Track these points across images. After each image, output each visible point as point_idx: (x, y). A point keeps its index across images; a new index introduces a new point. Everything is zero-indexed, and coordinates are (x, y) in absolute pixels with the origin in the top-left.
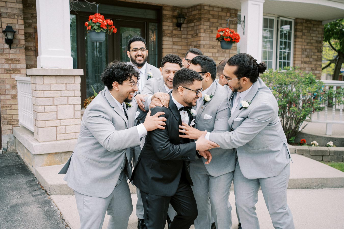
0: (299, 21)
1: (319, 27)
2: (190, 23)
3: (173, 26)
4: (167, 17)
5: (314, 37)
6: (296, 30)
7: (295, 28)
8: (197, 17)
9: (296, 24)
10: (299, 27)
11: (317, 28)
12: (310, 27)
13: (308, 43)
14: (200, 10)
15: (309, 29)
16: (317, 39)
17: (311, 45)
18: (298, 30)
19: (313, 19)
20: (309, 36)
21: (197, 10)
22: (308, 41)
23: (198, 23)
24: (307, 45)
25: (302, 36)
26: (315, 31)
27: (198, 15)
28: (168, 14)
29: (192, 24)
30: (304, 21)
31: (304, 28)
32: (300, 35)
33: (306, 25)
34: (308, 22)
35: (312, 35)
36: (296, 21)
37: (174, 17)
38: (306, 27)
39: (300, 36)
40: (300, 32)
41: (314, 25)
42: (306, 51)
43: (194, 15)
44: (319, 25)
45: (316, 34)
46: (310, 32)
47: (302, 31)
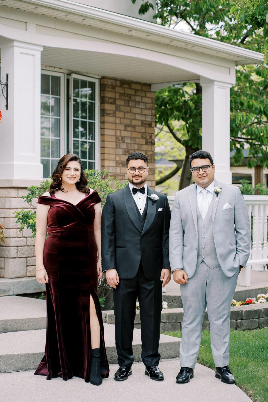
0: (109, 82)
1: (145, 97)
5: (139, 114)
6: (103, 101)
7: (102, 95)
9: (103, 87)
10: (109, 94)
11: (142, 97)
12: (130, 96)
13: (126, 126)
15: (128, 99)
16: (143, 118)
17: (133, 130)
18: (107, 99)
19: (135, 80)
20: (127, 112)
22: (127, 122)
24: (125, 130)
25: (115, 112)
26: (139, 102)
30: (118, 83)
31: (118, 96)
32: (111, 110)
33: (122, 92)
34: (125, 86)
35: (135, 110)
36: (102, 83)
38: (121, 94)
39: (112, 112)
40: (111, 103)
41: (136, 90)
42: (124, 142)
44: (145, 92)
45: (142, 109)
46: (130, 105)
47: (114, 103)
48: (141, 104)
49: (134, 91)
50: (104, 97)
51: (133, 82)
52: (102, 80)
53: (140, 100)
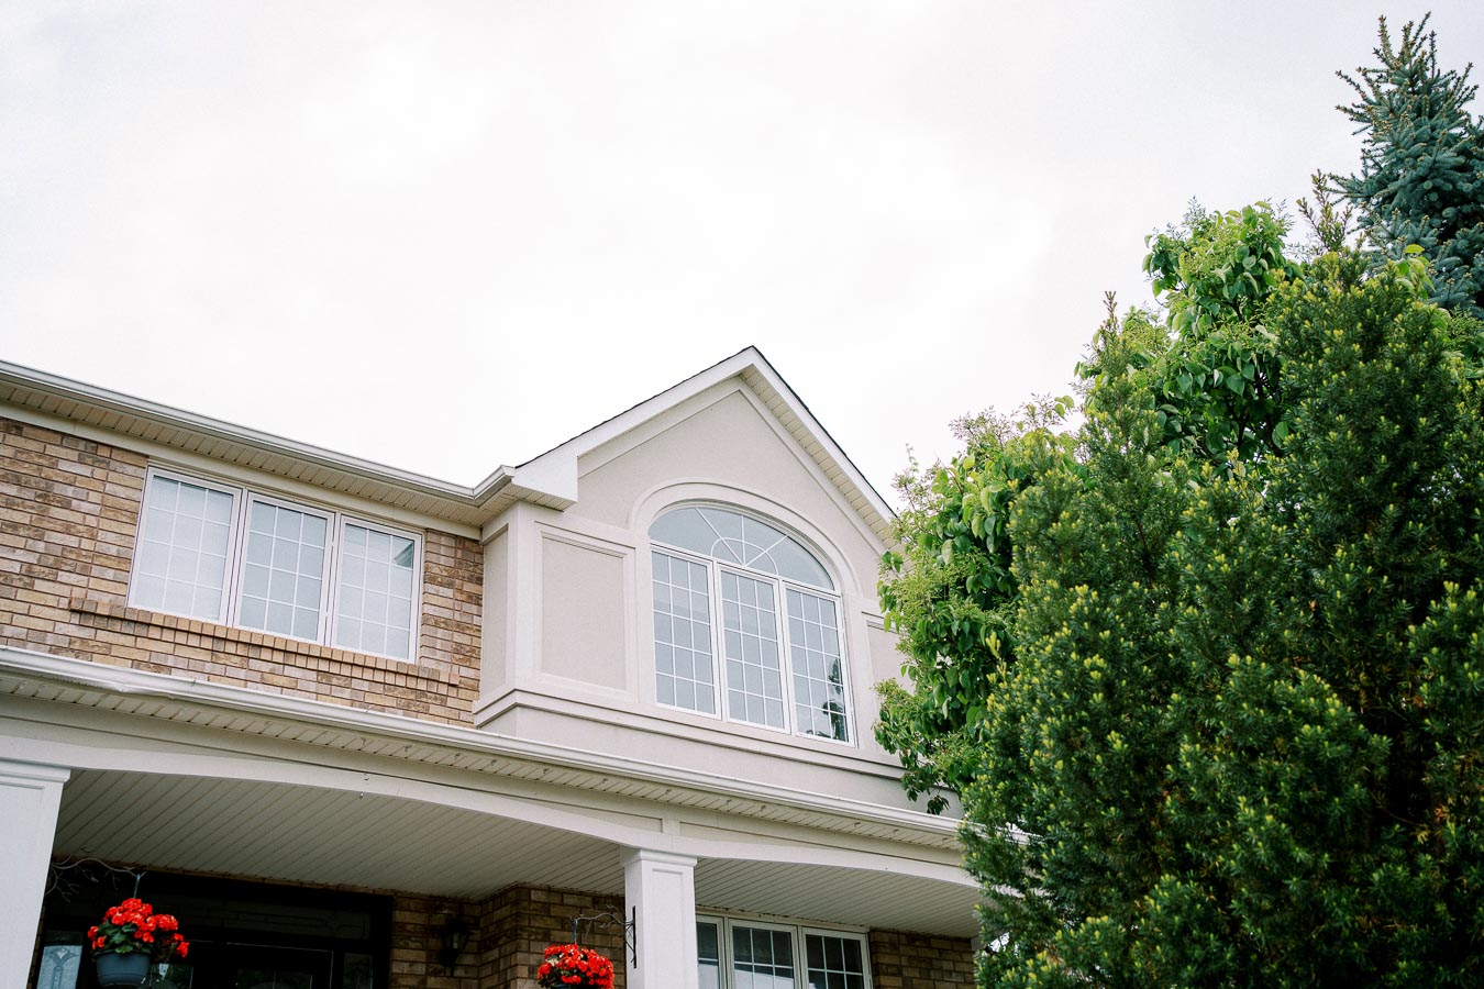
0: (886, 938)
1: (962, 961)
2: (489, 949)
3: (428, 963)
4: (410, 932)
6: (876, 972)
7: (873, 962)
8: (506, 927)
9: (875, 948)
10: (887, 960)
11: (954, 962)
12: (930, 960)
14: (516, 903)
15: (927, 966)
18: (884, 967)
19: (937, 932)
21: (506, 905)
23: (509, 948)
26: (950, 972)
27: (509, 919)
28: (411, 921)
29: (495, 953)
30: (903, 939)
31: (904, 961)
33: (913, 953)
34: (917, 943)
36: (872, 940)
37: (430, 931)
38: (910, 958)
40: (893, 975)
41: (941, 951)
43: (500, 922)
44: (961, 953)
46: (933, 977)
47: (898, 973)
48: (954, 975)
49: (937, 951)
50: (878, 963)
51: (933, 937)
52: (872, 936)
53: (952, 969)
